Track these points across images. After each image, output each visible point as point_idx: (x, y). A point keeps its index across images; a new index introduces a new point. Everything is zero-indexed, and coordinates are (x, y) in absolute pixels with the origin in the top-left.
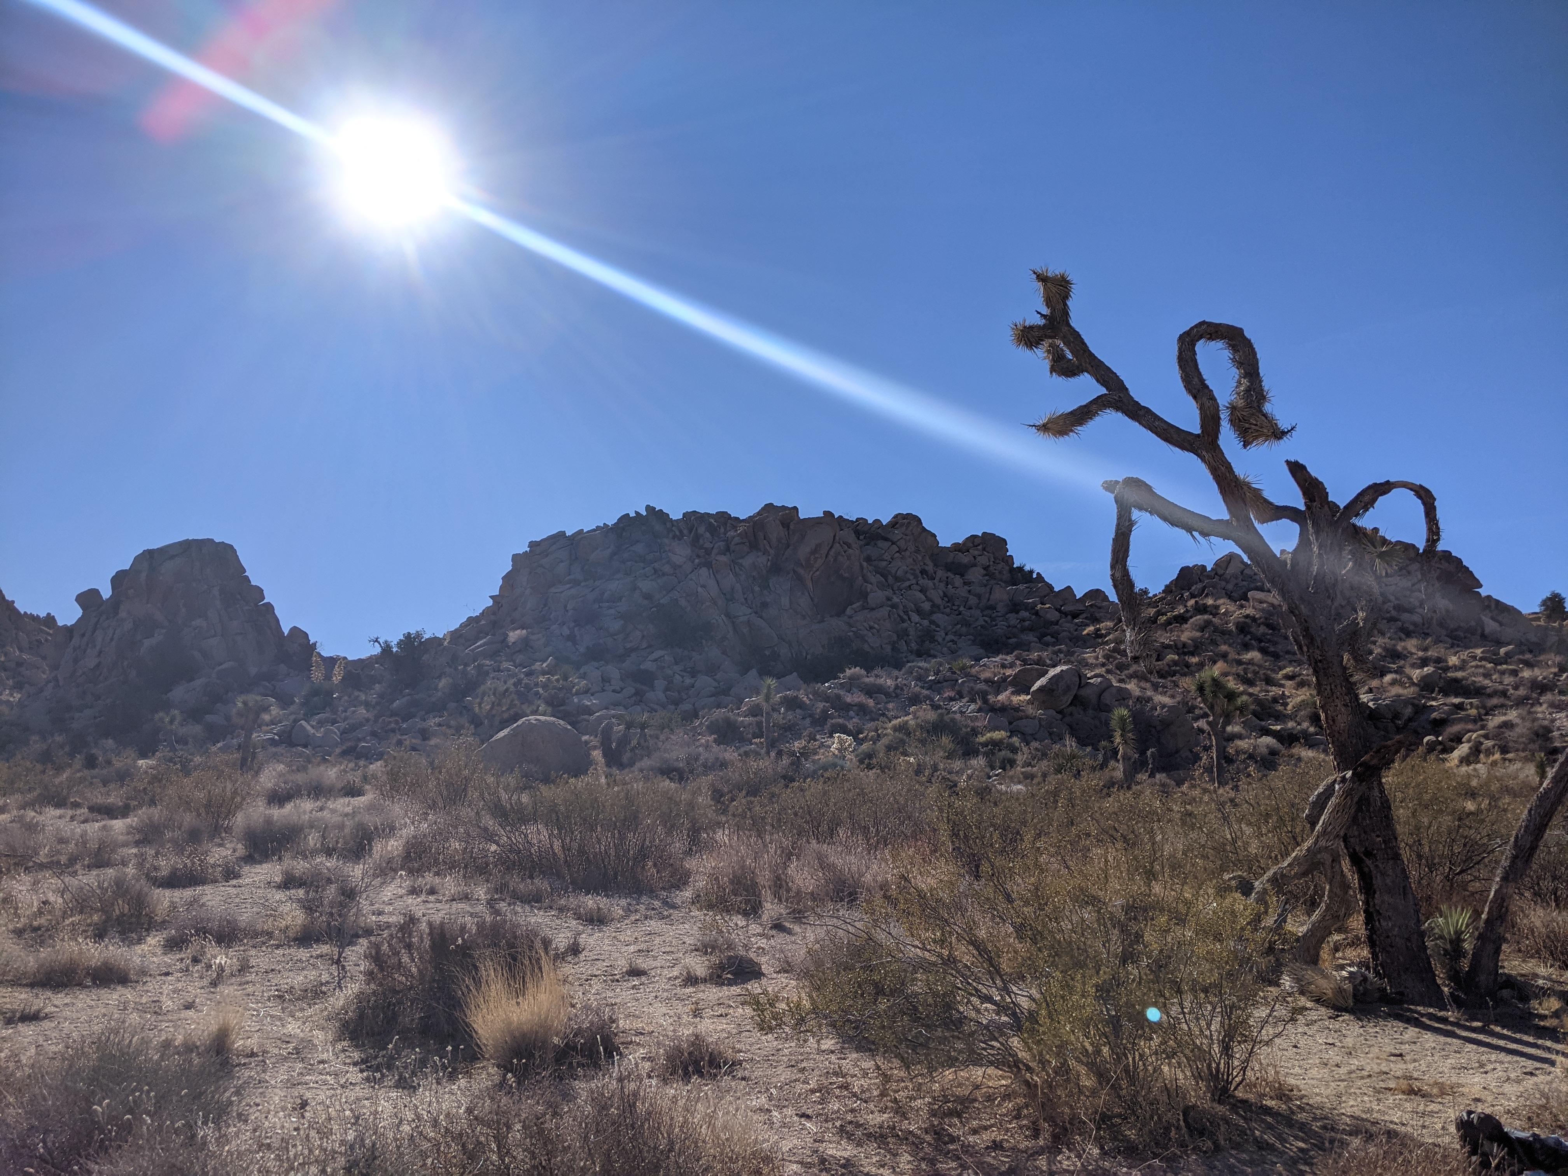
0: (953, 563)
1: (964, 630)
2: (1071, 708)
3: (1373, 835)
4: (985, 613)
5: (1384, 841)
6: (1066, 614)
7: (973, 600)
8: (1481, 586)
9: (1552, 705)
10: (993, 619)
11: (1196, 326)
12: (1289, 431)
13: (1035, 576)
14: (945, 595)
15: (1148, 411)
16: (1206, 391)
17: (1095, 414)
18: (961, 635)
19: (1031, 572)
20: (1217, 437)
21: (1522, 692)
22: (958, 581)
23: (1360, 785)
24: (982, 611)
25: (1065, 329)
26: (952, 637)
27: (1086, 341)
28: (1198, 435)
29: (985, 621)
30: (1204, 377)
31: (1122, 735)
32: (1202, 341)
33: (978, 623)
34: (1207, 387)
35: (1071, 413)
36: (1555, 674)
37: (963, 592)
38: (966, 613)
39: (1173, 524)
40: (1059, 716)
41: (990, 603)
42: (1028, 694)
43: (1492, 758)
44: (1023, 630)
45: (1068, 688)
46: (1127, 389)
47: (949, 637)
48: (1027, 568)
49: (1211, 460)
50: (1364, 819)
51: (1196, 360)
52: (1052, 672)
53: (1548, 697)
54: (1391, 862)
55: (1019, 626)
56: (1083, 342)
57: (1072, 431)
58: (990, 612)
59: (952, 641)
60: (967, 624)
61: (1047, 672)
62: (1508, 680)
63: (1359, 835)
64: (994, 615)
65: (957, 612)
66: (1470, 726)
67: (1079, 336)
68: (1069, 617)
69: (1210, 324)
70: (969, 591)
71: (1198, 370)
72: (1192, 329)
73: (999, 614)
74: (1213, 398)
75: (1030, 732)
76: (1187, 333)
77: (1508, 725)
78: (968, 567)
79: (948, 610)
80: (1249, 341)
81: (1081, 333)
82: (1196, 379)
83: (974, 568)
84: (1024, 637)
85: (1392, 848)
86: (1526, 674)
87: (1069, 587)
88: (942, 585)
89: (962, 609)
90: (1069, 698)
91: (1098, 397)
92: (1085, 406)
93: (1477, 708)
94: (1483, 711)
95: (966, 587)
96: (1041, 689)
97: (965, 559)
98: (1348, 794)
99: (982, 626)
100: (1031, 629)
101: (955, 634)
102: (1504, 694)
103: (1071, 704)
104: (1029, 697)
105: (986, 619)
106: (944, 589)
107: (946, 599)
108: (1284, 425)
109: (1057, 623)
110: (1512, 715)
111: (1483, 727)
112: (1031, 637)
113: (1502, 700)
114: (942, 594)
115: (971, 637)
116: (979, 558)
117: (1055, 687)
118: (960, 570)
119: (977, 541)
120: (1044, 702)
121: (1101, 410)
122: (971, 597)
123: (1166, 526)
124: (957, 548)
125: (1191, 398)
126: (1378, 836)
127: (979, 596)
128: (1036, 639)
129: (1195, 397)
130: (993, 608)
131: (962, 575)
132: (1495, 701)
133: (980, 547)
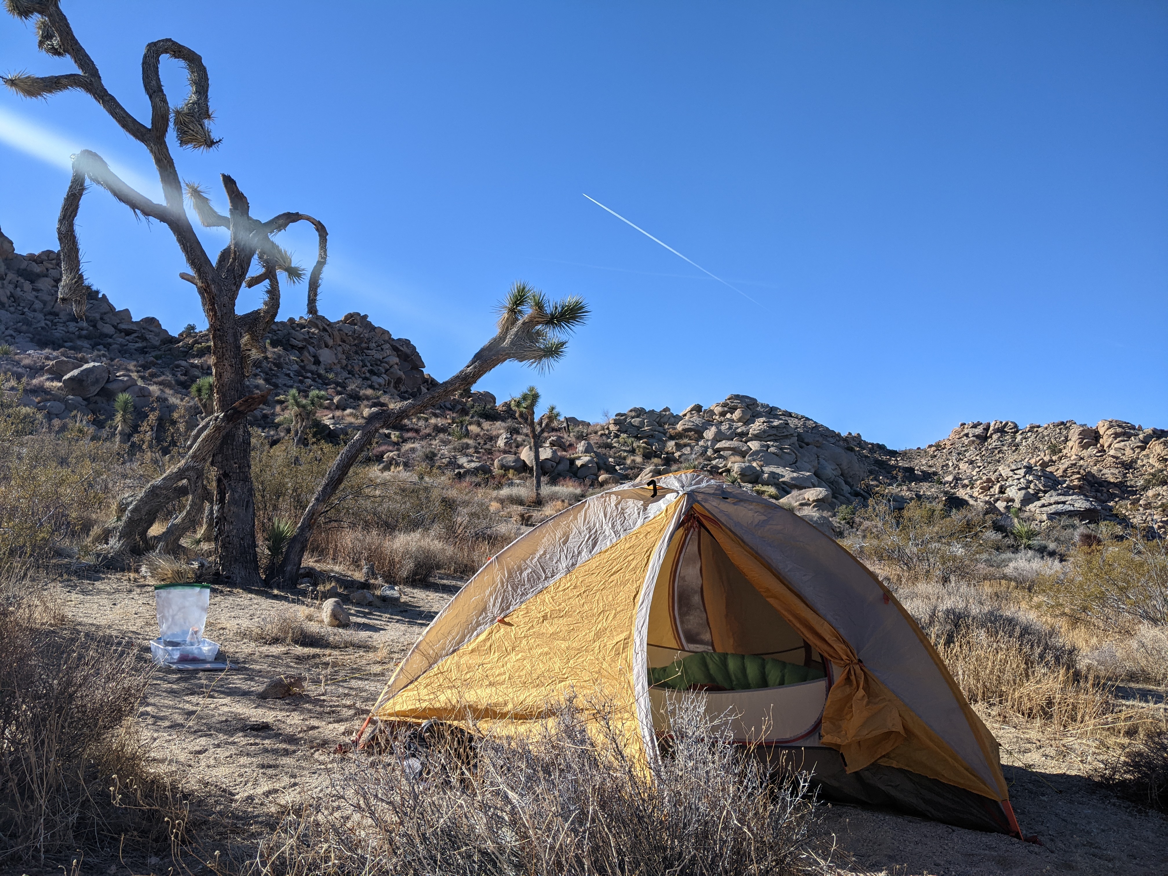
0: (25, 270)
1: (24, 328)
2: (96, 397)
3: (232, 462)
4: (47, 317)
5: (239, 467)
6: (121, 331)
7: (38, 305)
8: (424, 367)
9: (442, 441)
10: (55, 324)
11: (163, 41)
12: (217, 142)
13: (100, 296)
14: (12, 295)
15: (113, 99)
16: (160, 94)
17: (65, 87)
18: (20, 332)
19: (97, 292)
20: (165, 134)
21: (427, 431)
22: (27, 286)
23: (228, 424)
24: (45, 315)
25: (52, 9)
26: (12, 332)
27: (71, 26)
28: (150, 130)
29: (46, 324)
30: (162, 83)
31: (123, 415)
32: (168, 55)
33: (39, 325)
34: (162, 91)
35: (42, 79)
36: (449, 424)
37: (30, 296)
38: (30, 315)
39: (121, 199)
40: (85, 403)
41: (54, 310)
42: (60, 381)
43: (398, 469)
44: (80, 337)
45: (97, 381)
46: (100, 77)
47: (8, 332)
48: (94, 288)
49: (157, 151)
50: (228, 449)
51: (158, 68)
52: (86, 366)
53: (441, 435)
54: (241, 482)
55: (77, 333)
56: (67, 25)
57: (40, 94)
58: (52, 317)
59: (11, 336)
60: (28, 323)
61: (82, 366)
62: (421, 423)
63: (222, 462)
64: (55, 321)
65: (20, 312)
66: (391, 448)
67: (66, 19)
68: (123, 334)
69: (174, 43)
70: (37, 297)
71: (158, 76)
72: (159, 41)
73: (61, 321)
74: (164, 101)
75: (55, 412)
76: (155, 44)
77: (413, 450)
78: (39, 276)
79: (12, 309)
80: (205, 68)
81: (67, 17)
82: (154, 82)
83: (46, 279)
84: (79, 343)
85: (244, 473)
86: (433, 421)
87: (127, 310)
88: (11, 286)
89: (26, 310)
90: (96, 389)
91: (71, 75)
92: (56, 77)
93: (398, 437)
94: (401, 440)
95: (34, 293)
96: (71, 379)
97: (37, 269)
98: (217, 428)
99: (42, 328)
100: (87, 337)
101: (16, 330)
102: (417, 431)
103: (97, 394)
104: (61, 384)
105: (48, 322)
106: (13, 291)
107: (12, 299)
108: (215, 136)
109: (111, 337)
110: (416, 445)
111: (398, 450)
112: (86, 344)
113: (414, 435)
114: (9, 294)
115: (31, 336)
116: (51, 271)
117: (85, 378)
118: (32, 278)
119: (52, 256)
120: (73, 389)
121: (72, 86)
122: (37, 301)
123: (115, 200)
124: (32, 258)
125: (148, 97)
126: (235, 463)
127: (45, 303)
128: (88, 346)
129: (150, 97)
130: (56, 315)
131: (32, 282)
132: (410, 434)
133: (54, 262)
